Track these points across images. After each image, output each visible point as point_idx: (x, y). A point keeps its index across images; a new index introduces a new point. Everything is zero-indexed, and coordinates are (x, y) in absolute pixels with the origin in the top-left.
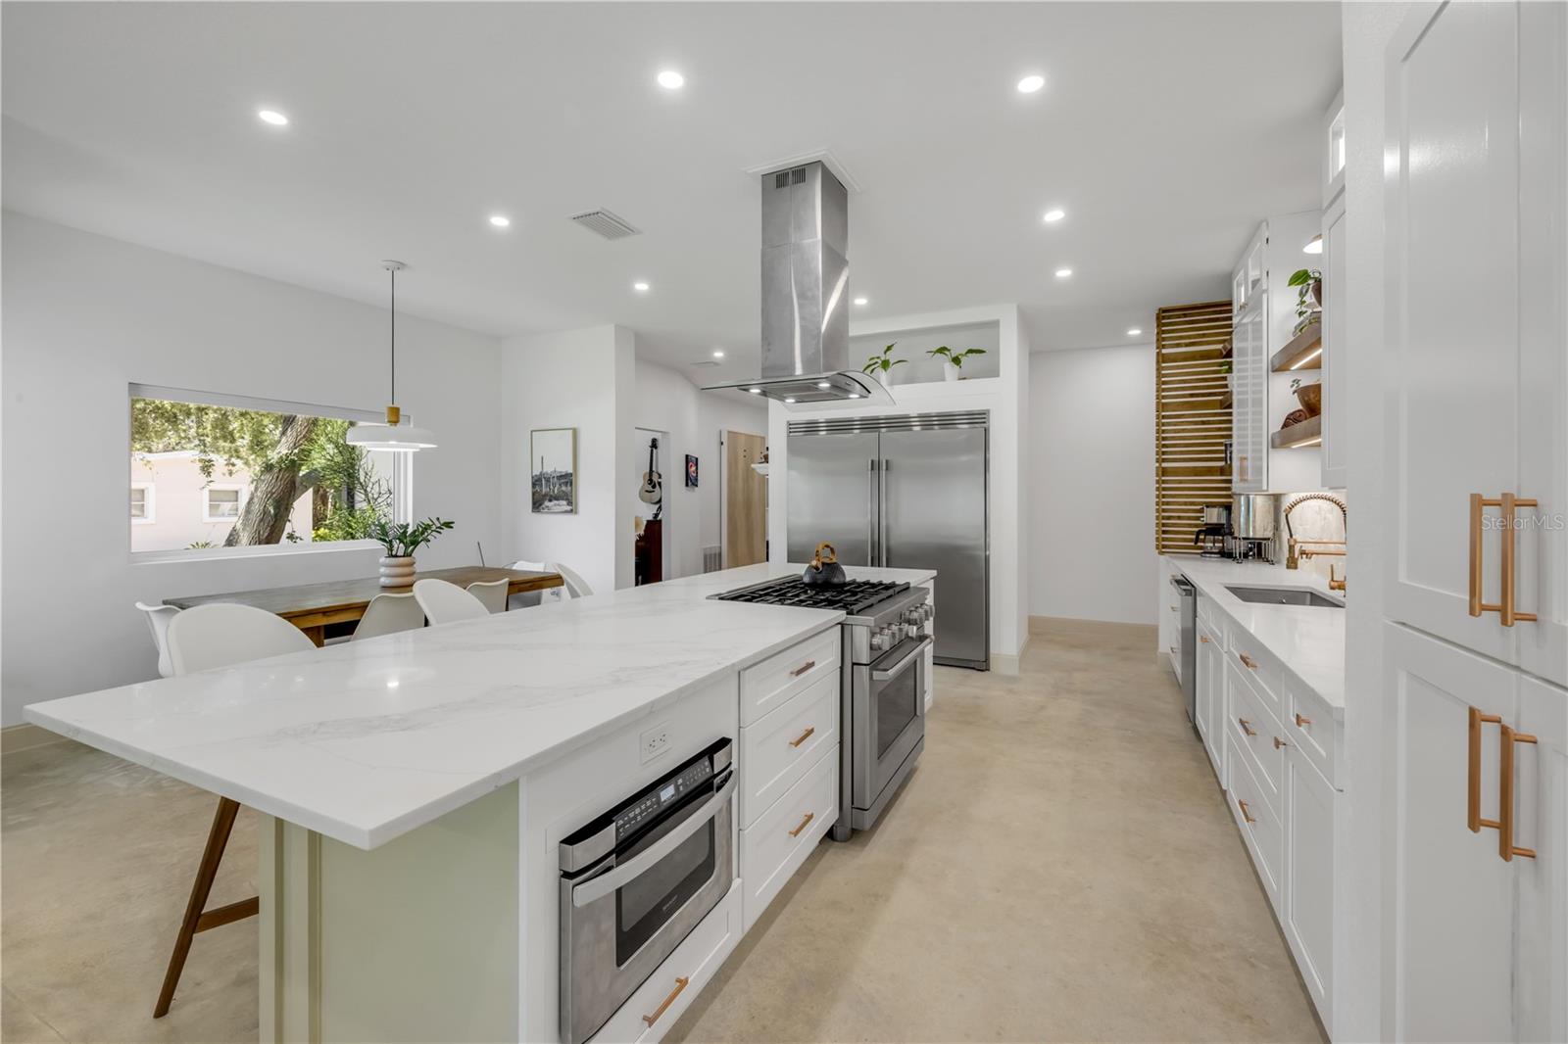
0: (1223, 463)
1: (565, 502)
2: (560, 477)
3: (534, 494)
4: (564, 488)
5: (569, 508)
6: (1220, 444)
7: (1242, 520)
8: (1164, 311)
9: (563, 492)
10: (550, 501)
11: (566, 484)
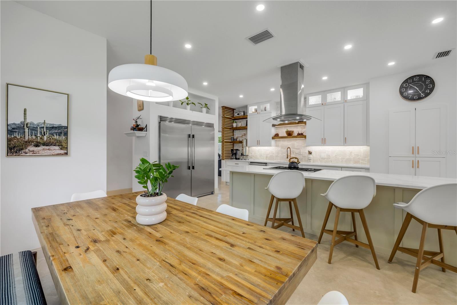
0: (231, 141)
1: (57, 148)
2: (52, 128)
3: (9, 140)
4: (56, 137)
5: (62, 152)
6: (231, 137)
7: (245, 152)
8: (226, 108)
9: (56, 140)
10: (37, 146)
11: (60, 134)
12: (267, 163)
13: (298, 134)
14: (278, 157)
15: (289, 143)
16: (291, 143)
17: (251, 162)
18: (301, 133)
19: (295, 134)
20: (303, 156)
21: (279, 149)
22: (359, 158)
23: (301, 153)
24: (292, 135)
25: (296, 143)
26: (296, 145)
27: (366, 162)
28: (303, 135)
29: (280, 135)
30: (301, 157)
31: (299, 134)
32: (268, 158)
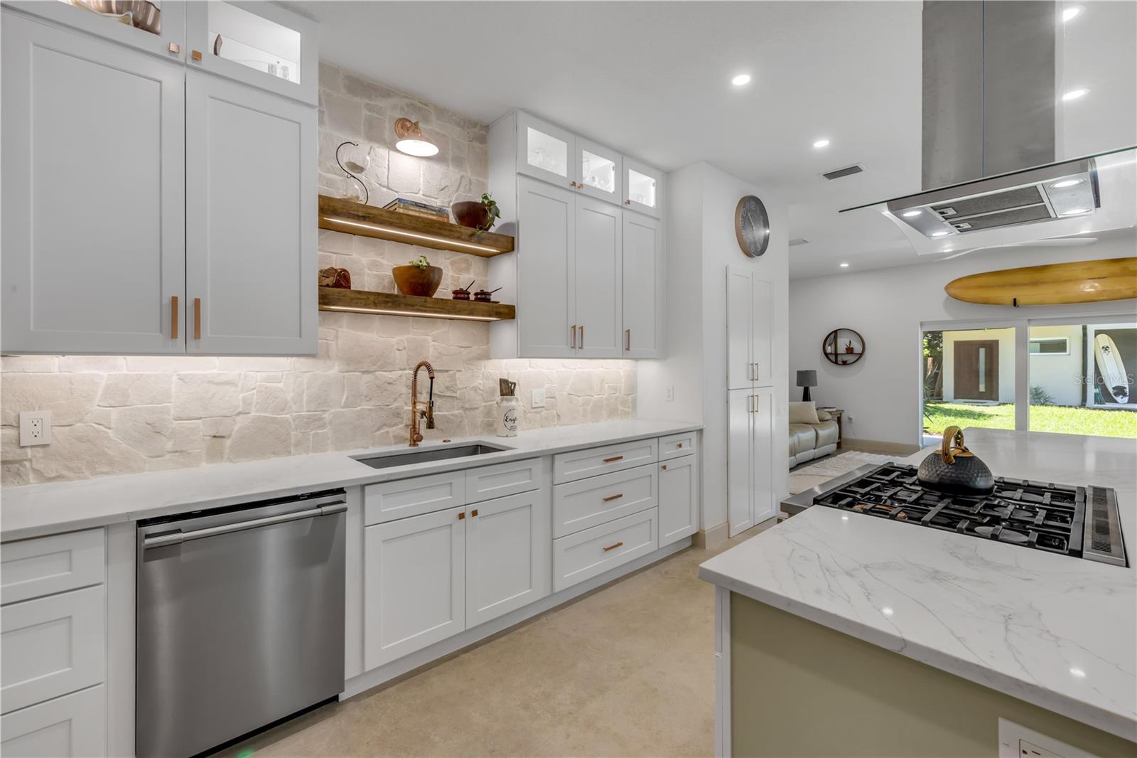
12: (341, 491)
13: (455, 292)
14: (323, 426)
15: (394, 340)
16: (404, 337)
17: (141, 523)
18: (482, 293)
19: (444, 291)
20: (467, 406)
21: (333, 370)
22: (617, 398)
23: (457, 395)
24: (430, 296)
25: (430, 338)
26: (431, 350)
27: (629, 407)
28: (488, 300)
29: (355, 286)
30: (456, 412)
31: (461, 295)
32: (228, 442)
